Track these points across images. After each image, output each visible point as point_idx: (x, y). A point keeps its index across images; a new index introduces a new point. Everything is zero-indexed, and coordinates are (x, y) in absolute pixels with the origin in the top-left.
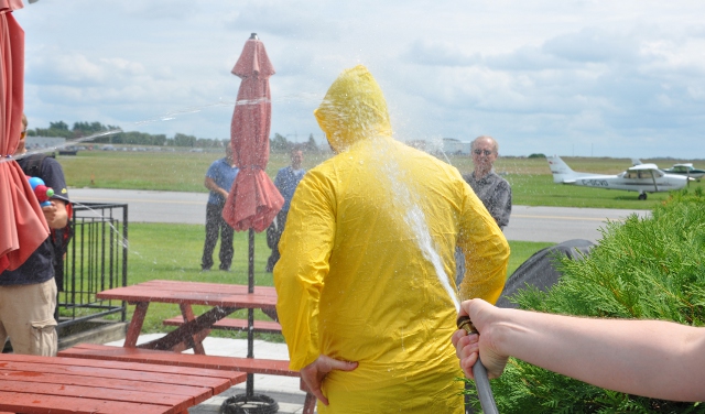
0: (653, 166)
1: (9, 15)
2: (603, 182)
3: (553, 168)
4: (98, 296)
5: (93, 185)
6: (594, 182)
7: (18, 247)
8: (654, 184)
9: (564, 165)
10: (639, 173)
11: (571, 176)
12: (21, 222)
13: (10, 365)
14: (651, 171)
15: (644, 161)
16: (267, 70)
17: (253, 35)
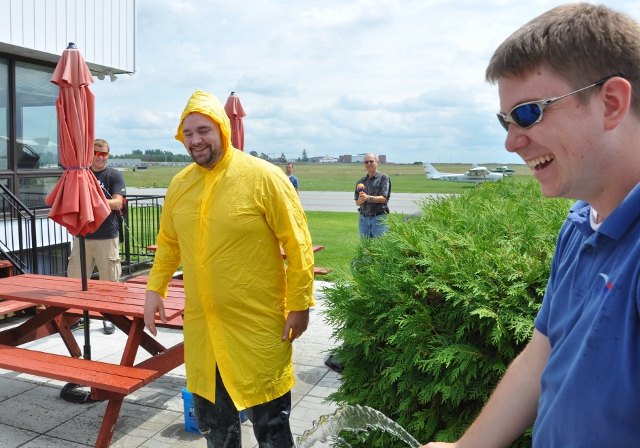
0: (484, 168)
1: (86, 87)
2: (455, 178)
3: (426, 170)
4: (147, 249)
5: (155, 186)
6: (450, 178)
7: (93, 219)
8: (485, 179)
9: (432, 168)
10: (476, 172)
11: (437, 175)
12: (95, 205)
13: (95, 286)
14: (483, 171)
15: (480, 165)
16: (241, 113)
17: (232, 93)
